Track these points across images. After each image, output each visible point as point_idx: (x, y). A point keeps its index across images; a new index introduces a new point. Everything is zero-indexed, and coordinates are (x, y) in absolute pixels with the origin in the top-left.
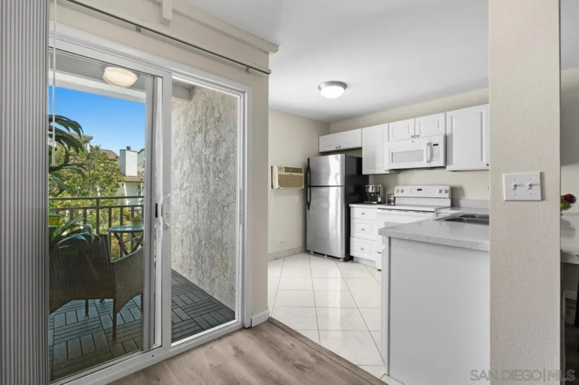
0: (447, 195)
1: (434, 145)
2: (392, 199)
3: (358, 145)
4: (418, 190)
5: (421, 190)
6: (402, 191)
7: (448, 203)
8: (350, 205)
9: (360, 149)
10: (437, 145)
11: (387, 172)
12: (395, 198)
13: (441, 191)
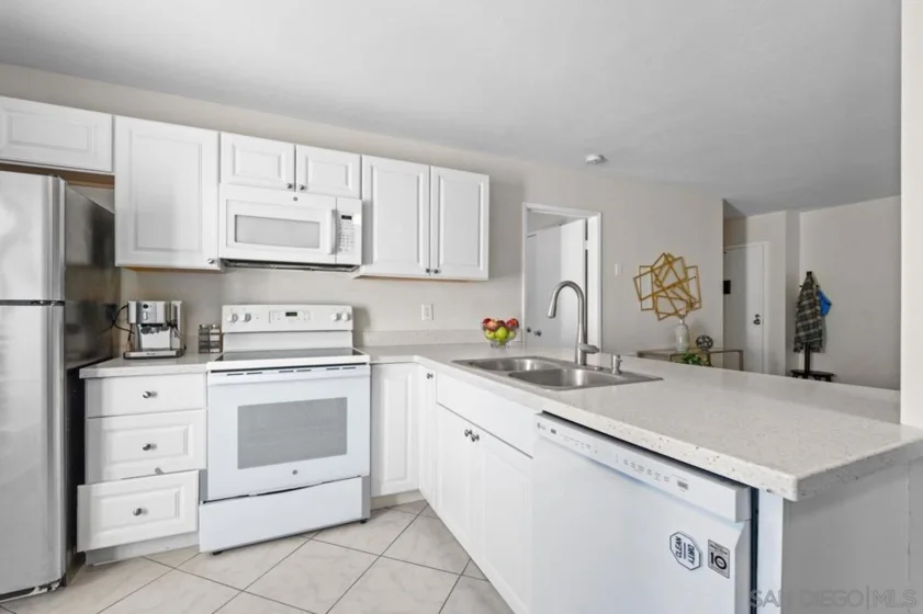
0: (349, 325)
1: (343, 217)
2: (215, 338)
3: (100, 165)
4: (288, 314)
5: (295, 314)
6: (248, 318)
7: (348, 341)
8: (83, 373)
9: (108, 181)
10: (350, 218)
11: (215, 267)
12: (221, 335)
13: (339, 317)
